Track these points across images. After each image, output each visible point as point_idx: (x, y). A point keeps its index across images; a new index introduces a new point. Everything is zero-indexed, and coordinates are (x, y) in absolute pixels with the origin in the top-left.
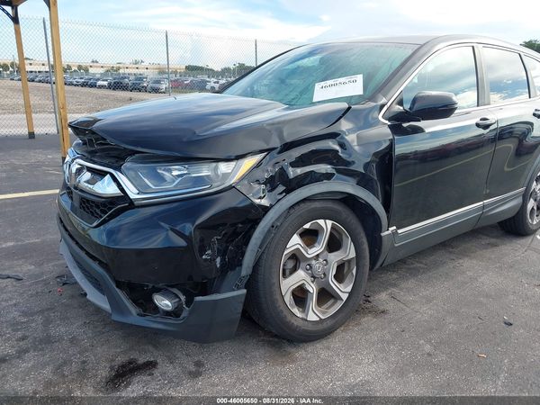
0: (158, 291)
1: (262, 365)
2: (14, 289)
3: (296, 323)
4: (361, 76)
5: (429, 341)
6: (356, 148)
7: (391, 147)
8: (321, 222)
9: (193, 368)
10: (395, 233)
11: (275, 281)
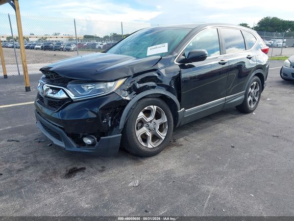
0: (85, 136)
1: (130, 166)
2: (16, 145)
3: (143, 148)
4: (167, 43)
5: (199, 155)
6: (165, 75)
7: (180, 74)
8: (152, 107)
9: (101, 169)
10: (184, 111)
11: (133, 131)
